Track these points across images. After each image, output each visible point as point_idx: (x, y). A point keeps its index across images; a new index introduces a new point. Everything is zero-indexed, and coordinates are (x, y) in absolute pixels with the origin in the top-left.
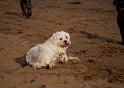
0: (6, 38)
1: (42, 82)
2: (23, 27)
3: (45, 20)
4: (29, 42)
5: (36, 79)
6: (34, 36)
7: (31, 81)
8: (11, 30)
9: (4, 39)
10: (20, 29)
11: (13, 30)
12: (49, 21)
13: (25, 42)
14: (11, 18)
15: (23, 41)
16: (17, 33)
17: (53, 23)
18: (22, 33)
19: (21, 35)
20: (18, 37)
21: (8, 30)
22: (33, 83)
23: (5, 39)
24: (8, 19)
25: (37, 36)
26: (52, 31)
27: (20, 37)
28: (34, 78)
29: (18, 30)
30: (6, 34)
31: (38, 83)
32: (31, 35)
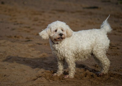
0: (13, 47)
2: (32, 34)
4: (39, 52)
6: (45, 44)
8: (18, 37)
9: (11, 47)
10: (29, 36)
11: (21, 38)
13: (35, 52)
14: (18, 24)
15: (33, 50)
16: (26, 41)
18: (31, 41)
19: (30, 43)
20: (26, 45)
21: (14, 38)
23: (12, 48)
24: (15, 24)
25: (48, 45)
27: (29, 46)
29: (27, 38)
30: (12, 42)
32: (41, 44)
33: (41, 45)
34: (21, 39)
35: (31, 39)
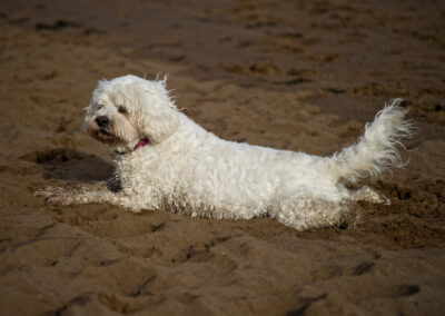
0: (247, 102)
1: (402, 273)
2: (311, 58)
3: (396, 31)
4: (336, 117)
5: (376, 261)
6: (355, 92)
7: (359, 267)
8: (262, 71)
9: (240, 104)
10: (299, 65)
11: (272, 72)
12: (414, 34)
13: (322, 117)
14: (260, 25)
15: (314, 113)
16: (289, 83)
17: (430, 41)
18: (308, 81)
19: (304, 89)
20: (291, 97)
21: (250, 73)
22: (366, 275)
23: (243, 108)
24: (249, 27)
25: (366, 94)
26: (426, 75)
27: (300, 99)
28: (369, 258)
29: (293, 72)
30: (243, 86)
31: (386, 274)
32: (343, 92)
33: (340, 96)
34: (272, 75)
35: (304, 77)
